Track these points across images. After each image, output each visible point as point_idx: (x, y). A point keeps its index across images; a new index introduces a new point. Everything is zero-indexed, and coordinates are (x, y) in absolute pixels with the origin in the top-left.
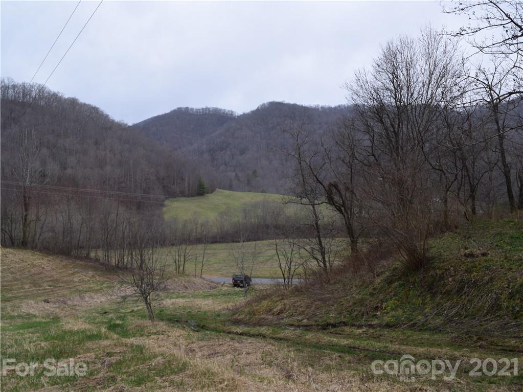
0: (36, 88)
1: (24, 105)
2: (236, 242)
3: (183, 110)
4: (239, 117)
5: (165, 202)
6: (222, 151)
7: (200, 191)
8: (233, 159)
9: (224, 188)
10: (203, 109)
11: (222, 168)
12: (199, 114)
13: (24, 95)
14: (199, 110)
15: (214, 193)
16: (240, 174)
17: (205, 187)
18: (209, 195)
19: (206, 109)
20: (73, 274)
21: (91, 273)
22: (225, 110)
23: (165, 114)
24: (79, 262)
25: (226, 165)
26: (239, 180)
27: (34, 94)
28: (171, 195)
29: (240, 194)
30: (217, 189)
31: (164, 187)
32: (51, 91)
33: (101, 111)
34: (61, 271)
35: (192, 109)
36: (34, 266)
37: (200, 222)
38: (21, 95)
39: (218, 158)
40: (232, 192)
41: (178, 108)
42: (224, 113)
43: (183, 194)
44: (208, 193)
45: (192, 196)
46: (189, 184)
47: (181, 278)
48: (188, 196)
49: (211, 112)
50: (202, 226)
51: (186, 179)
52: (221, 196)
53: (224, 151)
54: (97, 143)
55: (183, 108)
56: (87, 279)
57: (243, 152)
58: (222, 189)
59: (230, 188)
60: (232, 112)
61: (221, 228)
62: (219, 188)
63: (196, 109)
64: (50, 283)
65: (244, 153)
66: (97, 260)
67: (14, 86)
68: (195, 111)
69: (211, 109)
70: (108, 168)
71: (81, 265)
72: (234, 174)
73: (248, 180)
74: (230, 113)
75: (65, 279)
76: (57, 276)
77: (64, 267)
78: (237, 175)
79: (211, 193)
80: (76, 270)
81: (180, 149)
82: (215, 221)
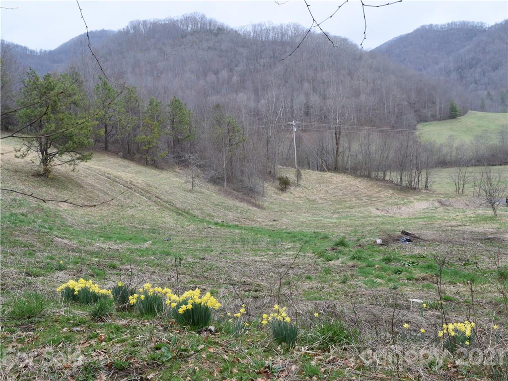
0: (292, 27)
1: (283, 43)
2: (493, 165)
3: (427, 27)
4: (490, 28)
5: (417, 127)
6: (471, 68)
7: (453, 114)
8: (484, 76)
9: (475, 110)
10: (448, 24)
11: (472, 86)
12: (444, 30)
13: (283, 35)
14: (445, 25)
15: (466, 115)
16: (493, 93)
17: (458, 109)
18: (462, 117)
19: (452, 23)
20: (379, 192)
21: (391, 191)
22: (473, 22)
23: (408, 34)
24: (379, 183)
25: (476, 83)
26: (491, 99)
27: (290, 33)
28: (423, 119)
29: (495, 115)
30: (470, 111)
31: (416, 111)
32: (304, 28)
33: (350, 42)
34: (370, 189)
35: (436, 26)
36: (352, 185)
37: (455, 145)
38: (280, 35)
39: (467, 77)
40: (486, 114)
41: (422, 27)
42: (472, 26)
43: (434, 118)
44: (460, 116)
45: (444, 119)
46: (440, 108)
47: (462, 197)
48: (440, 120)
49: (458, 27)
50: (457, 150)
51: (438, 103)
52: (474, 118)
53: (474, 68)
54: (350, 74)
55: (427, 25)
56: (390, 196)
57: (495, 68)
58: (473, 110)
59: (482, 108)
60: (482, 23)
61: (477, 152)
62: (471, 110)
63: (441, 25)
64: (366, 198)
65: (497, 68)
66: (391, 182)
67: (273, 28)
68: (439, 27)
69: (458, 24)
70: (363, 97)
71: (382, 185)
72: (486, 92)
73: (502, 99)
74: (480, 25)
75: (376, 195)
76: (369, 193)
77: (371, 186)
78: (489, 94)
79: (464, 115)
80: (380, 189)
81: (425, 69)
82: (470, 145)
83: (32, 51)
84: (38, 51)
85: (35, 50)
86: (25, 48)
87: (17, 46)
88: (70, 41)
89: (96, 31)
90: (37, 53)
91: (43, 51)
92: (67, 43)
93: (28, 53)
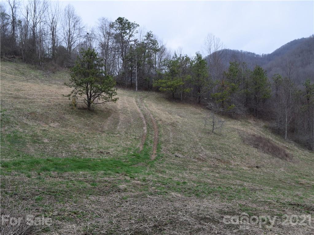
83: (258, 55)
84: (261, 55)
85: (259, 54)
86: (254, 54)
87: (249, 53)
88: (281, 47)
89: (298, 39)
90: (260, 56)
91: (264, 55)
92: (279, 48)
93: (255, 56)
